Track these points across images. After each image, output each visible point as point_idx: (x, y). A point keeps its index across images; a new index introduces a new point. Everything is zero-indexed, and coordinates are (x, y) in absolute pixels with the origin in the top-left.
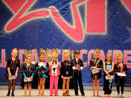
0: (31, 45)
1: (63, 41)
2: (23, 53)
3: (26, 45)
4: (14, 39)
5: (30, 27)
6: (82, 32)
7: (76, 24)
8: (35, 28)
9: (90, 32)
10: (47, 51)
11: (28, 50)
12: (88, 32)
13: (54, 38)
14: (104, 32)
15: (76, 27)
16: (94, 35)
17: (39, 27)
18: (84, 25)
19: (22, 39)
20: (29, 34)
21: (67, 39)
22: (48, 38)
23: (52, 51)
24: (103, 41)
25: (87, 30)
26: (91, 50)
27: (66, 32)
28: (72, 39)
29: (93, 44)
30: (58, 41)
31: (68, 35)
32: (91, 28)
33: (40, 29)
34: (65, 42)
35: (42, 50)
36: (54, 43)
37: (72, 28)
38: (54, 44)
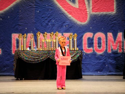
0: (26, 28)
1: (64, 22)
2: (17, 38)
3: (20, 28)
4: (6, 21)
5: (24, 7)
6: (87, 12)
7: (79, 2)
8: (31, 7)
9: (96, 11)
10: (45, 35)
11: (23, 34)
12: (93, 11)
13: (53, 20)
14: (113, 10)
15: (79, 6)
16: (101, 15)
17: (35, 6)
18: (89, 3)
19: (15, 21)
20: (23, 15)
21: (69, 20)
22: (46, 19)
23: (51, 35)
24: (112, 22)
25: (92, 9)
26: (97, 33)
27: (68, 12)
29: (99, 25)
30: (58, 23)
31: (70, 16)
32: (97, 6)
33: (36, 8)
34: (67, 24)
35: (40, 34)
36: (53, 25)
37: (75, 7)
38: (53, 27)
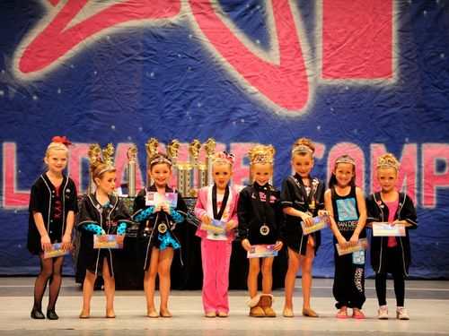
0: (113, 127)
1: (234, 109)
2: (83, 158)
3: (96, 125)
4: (50, 102)
5: (108, 59)
6: (306, 77)
7: (282, 48)
8: (129, 61)
9: (336, 74)
10: (173, 148)
11: (104, 146)
12: (326, 75)
13: (200, 101)
14: (389, 74)
15: (281, 58)
16: (351, 89)
17: (141, 58)
18: (313, 49)
19: (79, 103)
20: (105, 84)
21: (249, 102)
22: (177, 100)
23: (191, 150)
24: (385, 110)
25: (324, 68)
26: (339, 145)
27: (246, 77)
28: (266, 103)
29: (346, 120)
30: (214, 112)
31: (252, 89)
32: (339, 60)
33: (146, 65)
34: (242, 113)
35: (156, 145)
36: (200, 117)
37: (269, 61)
38: (197, 124)
